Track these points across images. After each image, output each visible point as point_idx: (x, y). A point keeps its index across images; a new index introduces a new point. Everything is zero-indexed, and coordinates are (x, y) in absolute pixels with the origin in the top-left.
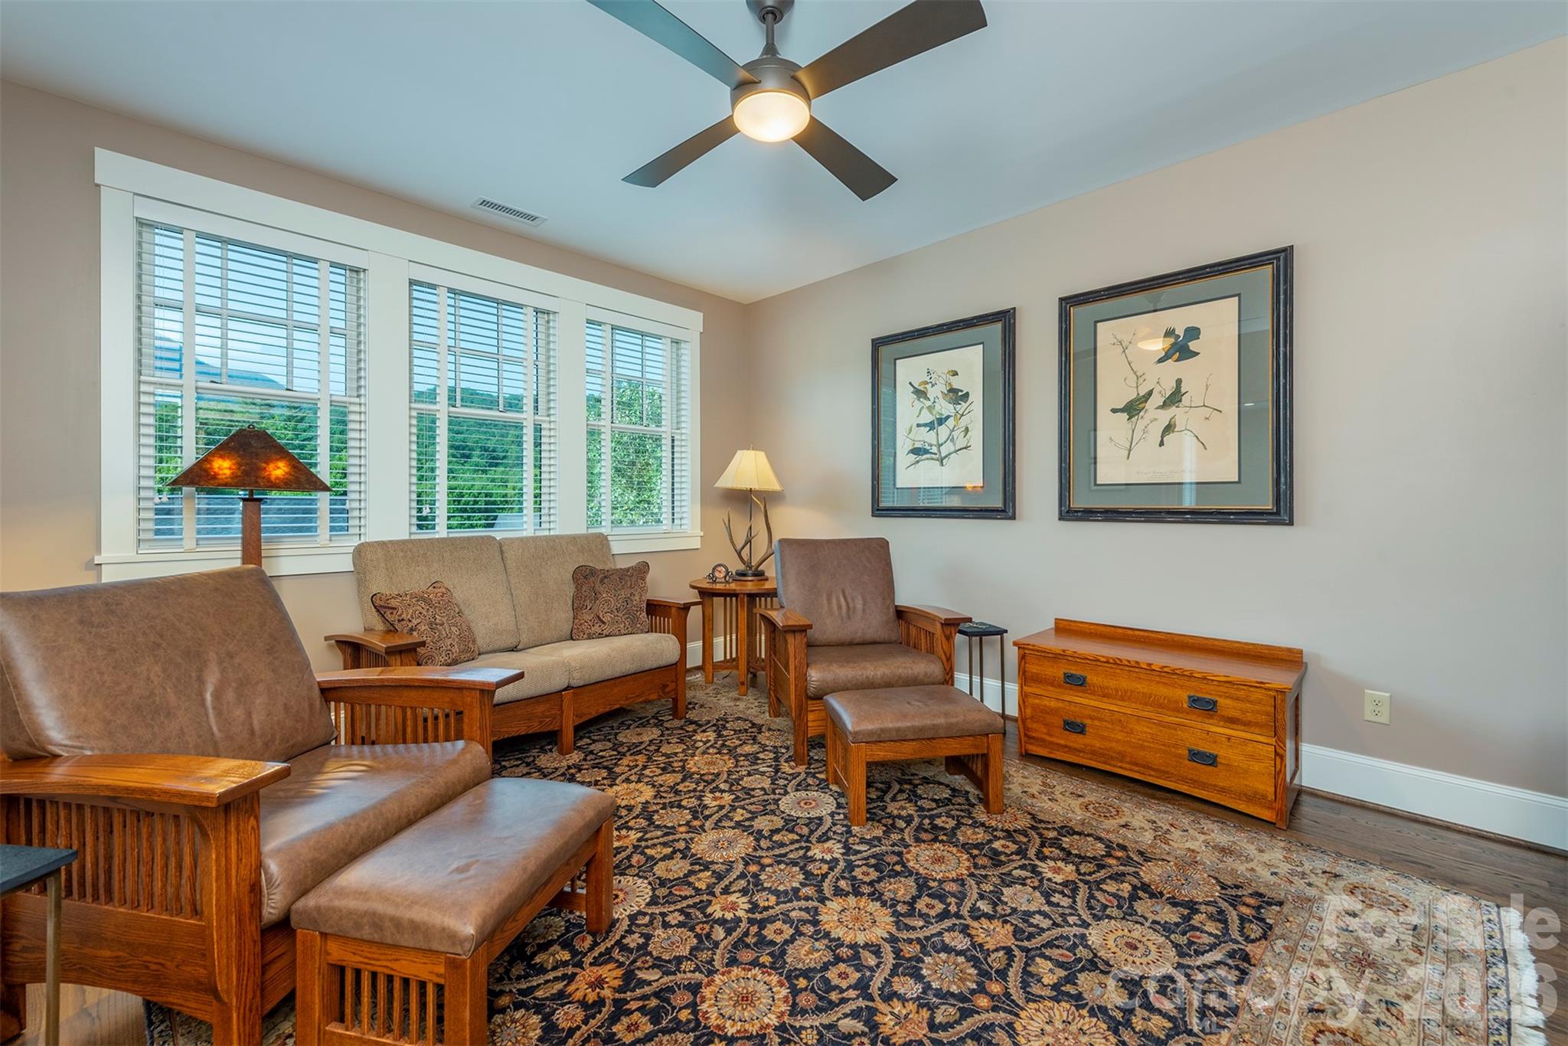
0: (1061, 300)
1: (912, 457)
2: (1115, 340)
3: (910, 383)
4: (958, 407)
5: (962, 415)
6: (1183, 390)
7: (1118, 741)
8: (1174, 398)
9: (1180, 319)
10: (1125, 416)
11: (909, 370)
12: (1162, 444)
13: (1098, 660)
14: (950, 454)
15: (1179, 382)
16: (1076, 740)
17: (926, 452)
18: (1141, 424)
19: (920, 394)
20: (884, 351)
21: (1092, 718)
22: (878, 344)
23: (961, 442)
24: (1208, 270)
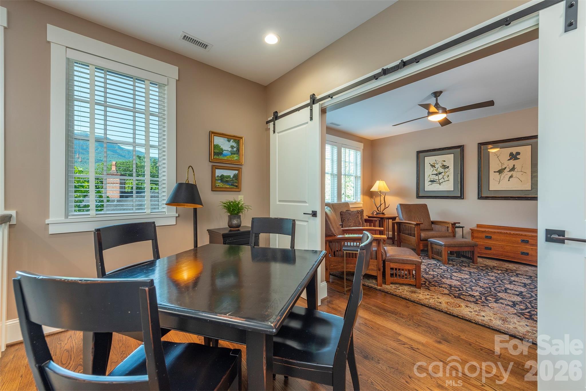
0: (479, 144)
1: (430, 183)
2: (495, 154)
3: (430, 163)
4: (445, 170)
5: (447, 172)
6: (515, 167)
7: (501, 251)
8: (513, 169)
9: (514, 150)
10: (498, 173)
11: (429, 160)
12: (509, 180)
13: (495, 232)
14: (443, 182)
15: (514, 165)
16: (489, 252)
17: (435, 181)
18: (503, 175)
19: (433, 166)
20: (421, 155)
21: (493, 246)
22: (418, 153)
23: (446, 179)
24: (523, 138)
